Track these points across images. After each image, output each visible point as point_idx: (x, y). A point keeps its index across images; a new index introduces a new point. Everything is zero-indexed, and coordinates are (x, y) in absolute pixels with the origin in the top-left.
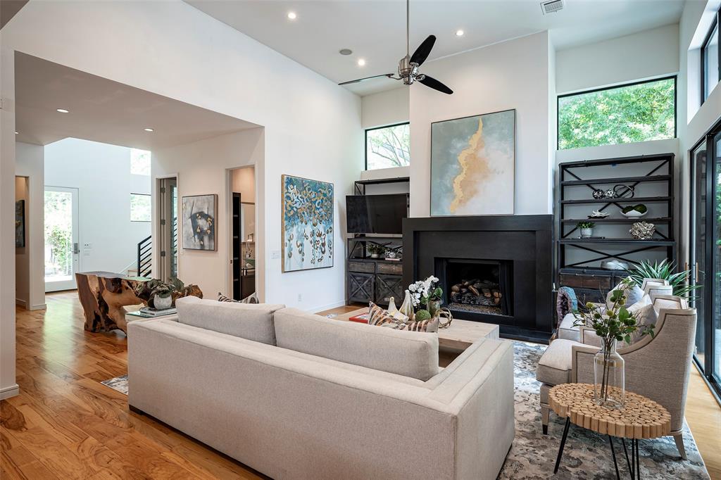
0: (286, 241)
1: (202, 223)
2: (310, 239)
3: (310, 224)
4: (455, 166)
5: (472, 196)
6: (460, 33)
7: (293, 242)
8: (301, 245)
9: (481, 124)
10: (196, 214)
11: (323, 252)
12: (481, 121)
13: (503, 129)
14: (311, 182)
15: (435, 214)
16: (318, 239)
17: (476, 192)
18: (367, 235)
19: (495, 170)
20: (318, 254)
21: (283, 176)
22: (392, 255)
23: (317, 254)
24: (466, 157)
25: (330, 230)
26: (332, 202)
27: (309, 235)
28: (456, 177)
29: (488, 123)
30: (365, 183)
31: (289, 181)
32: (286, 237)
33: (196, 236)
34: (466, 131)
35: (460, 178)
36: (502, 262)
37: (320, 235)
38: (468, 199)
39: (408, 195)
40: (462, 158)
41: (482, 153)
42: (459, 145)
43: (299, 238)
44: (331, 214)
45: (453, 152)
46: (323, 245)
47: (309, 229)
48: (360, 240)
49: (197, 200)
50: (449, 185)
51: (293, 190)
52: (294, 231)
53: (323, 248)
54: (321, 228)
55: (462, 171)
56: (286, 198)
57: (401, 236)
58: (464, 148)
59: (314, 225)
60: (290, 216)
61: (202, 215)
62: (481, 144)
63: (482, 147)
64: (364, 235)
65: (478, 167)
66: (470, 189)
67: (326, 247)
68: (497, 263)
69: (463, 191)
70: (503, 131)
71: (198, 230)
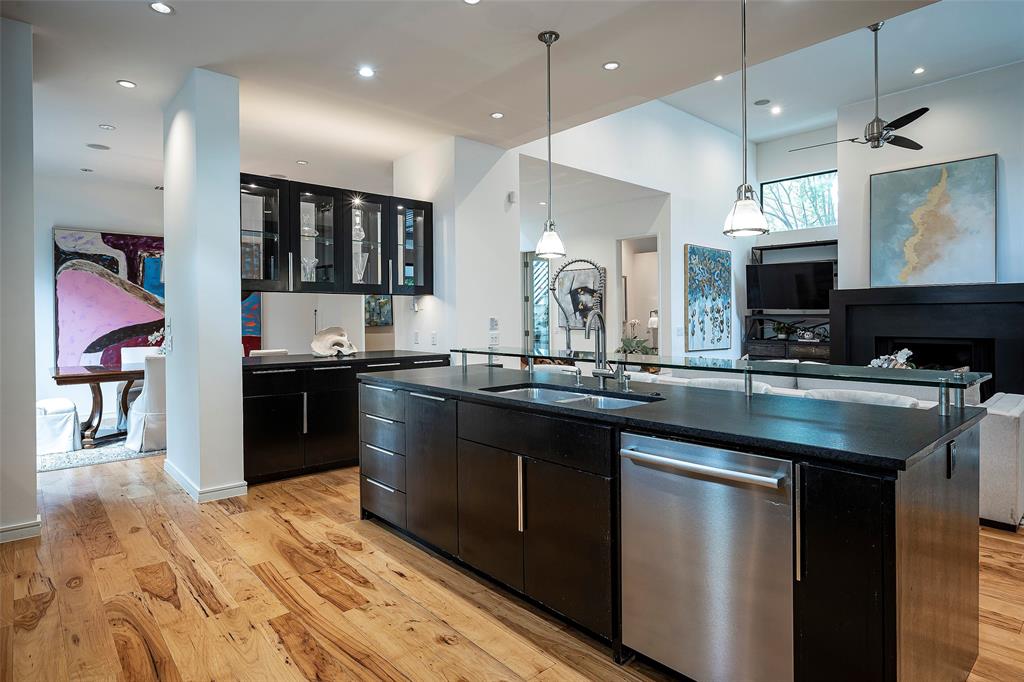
0: (690, 317)
1: (585, 298)
2: (710, 315)
3: (710, 298)
4: (906, 226)
5: (932, 261)
6: (919, 71)
7: (696, 318)
8: (702, 322)
9: (945, 175)
10: (577, 290)
11: (722, 332)
12: (944, 171)
13: (977, 178)
14: (712, 250)
15: (877, 284)
16: (717, 315)
17: (937, 256)
18: (766, 311)
19: (966, 229)
20: (718, 334)
21: (686, 246)
22: (808, 335)
23: (716, 333)
24: (923, 215)
25: (727, 306)
26: (729, 273)
27: (709, 310)
28: (907, 239)
29: (956, 173)
30: (762, 249)
31: (692, 251)
32: (690, 313)
33: (578, 313)
34: (922, 183)
35: (914, 240)
36: (977, 341)
37: (718, 312)
38: (926, 266)
39: (836, 262)
40: (916, 216)
41: (946, 209)
42: (912, 201)
43: (701, 314)
44: (729, 287)
45: (902, 209)
46: (722, 322)
47: (709, 304)
48: (758, 317)
49: (579, 275)
50: (897, 250)
51: (695, 260)
52: (697, 306)
53: (721, 325)
54: (719, 302)
55: (917, 232)
56: (689, 270)
57: (827, 311)
58: (918, 204)
59: (714, 300)
60: (693, 289)
61: (586, 290)
62: (945, 198)
63: (946, 202)
64: (761, 312)
65: (939, 226)
66: (927, 254)
67: (725, 324)
68: (969, 343)
69: (918, 256)
70: (979, 181)
71: (581, 307)
